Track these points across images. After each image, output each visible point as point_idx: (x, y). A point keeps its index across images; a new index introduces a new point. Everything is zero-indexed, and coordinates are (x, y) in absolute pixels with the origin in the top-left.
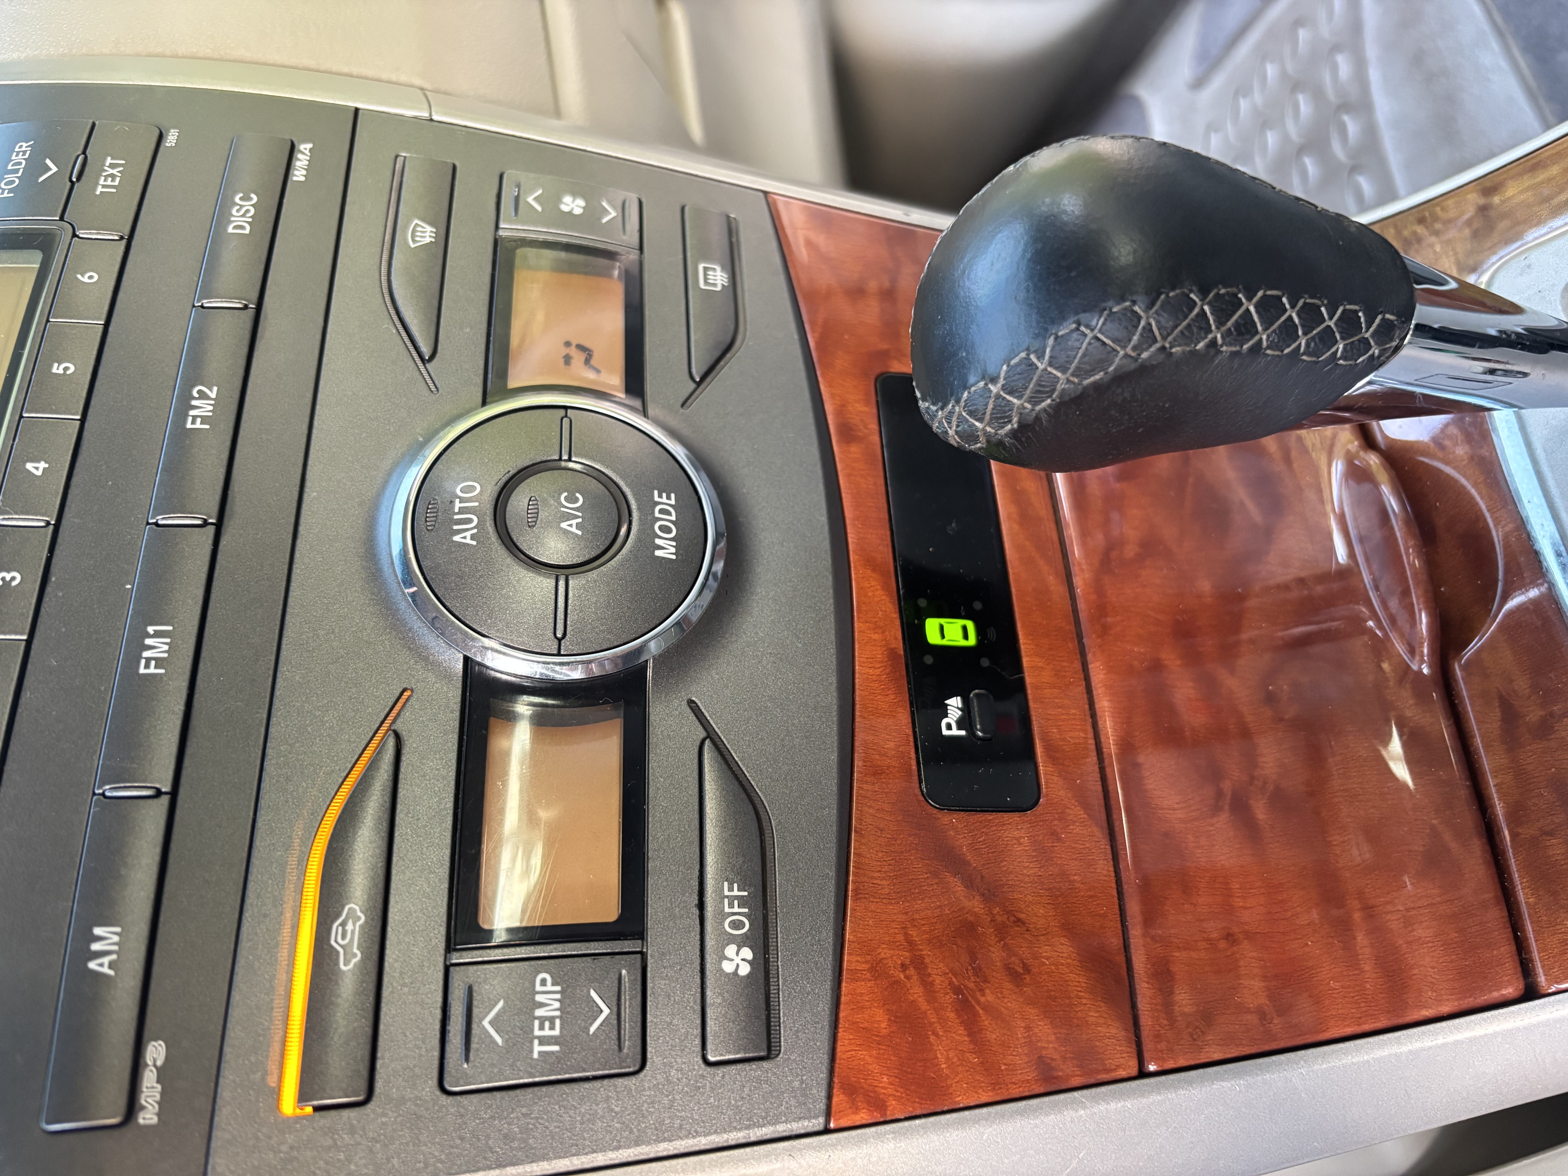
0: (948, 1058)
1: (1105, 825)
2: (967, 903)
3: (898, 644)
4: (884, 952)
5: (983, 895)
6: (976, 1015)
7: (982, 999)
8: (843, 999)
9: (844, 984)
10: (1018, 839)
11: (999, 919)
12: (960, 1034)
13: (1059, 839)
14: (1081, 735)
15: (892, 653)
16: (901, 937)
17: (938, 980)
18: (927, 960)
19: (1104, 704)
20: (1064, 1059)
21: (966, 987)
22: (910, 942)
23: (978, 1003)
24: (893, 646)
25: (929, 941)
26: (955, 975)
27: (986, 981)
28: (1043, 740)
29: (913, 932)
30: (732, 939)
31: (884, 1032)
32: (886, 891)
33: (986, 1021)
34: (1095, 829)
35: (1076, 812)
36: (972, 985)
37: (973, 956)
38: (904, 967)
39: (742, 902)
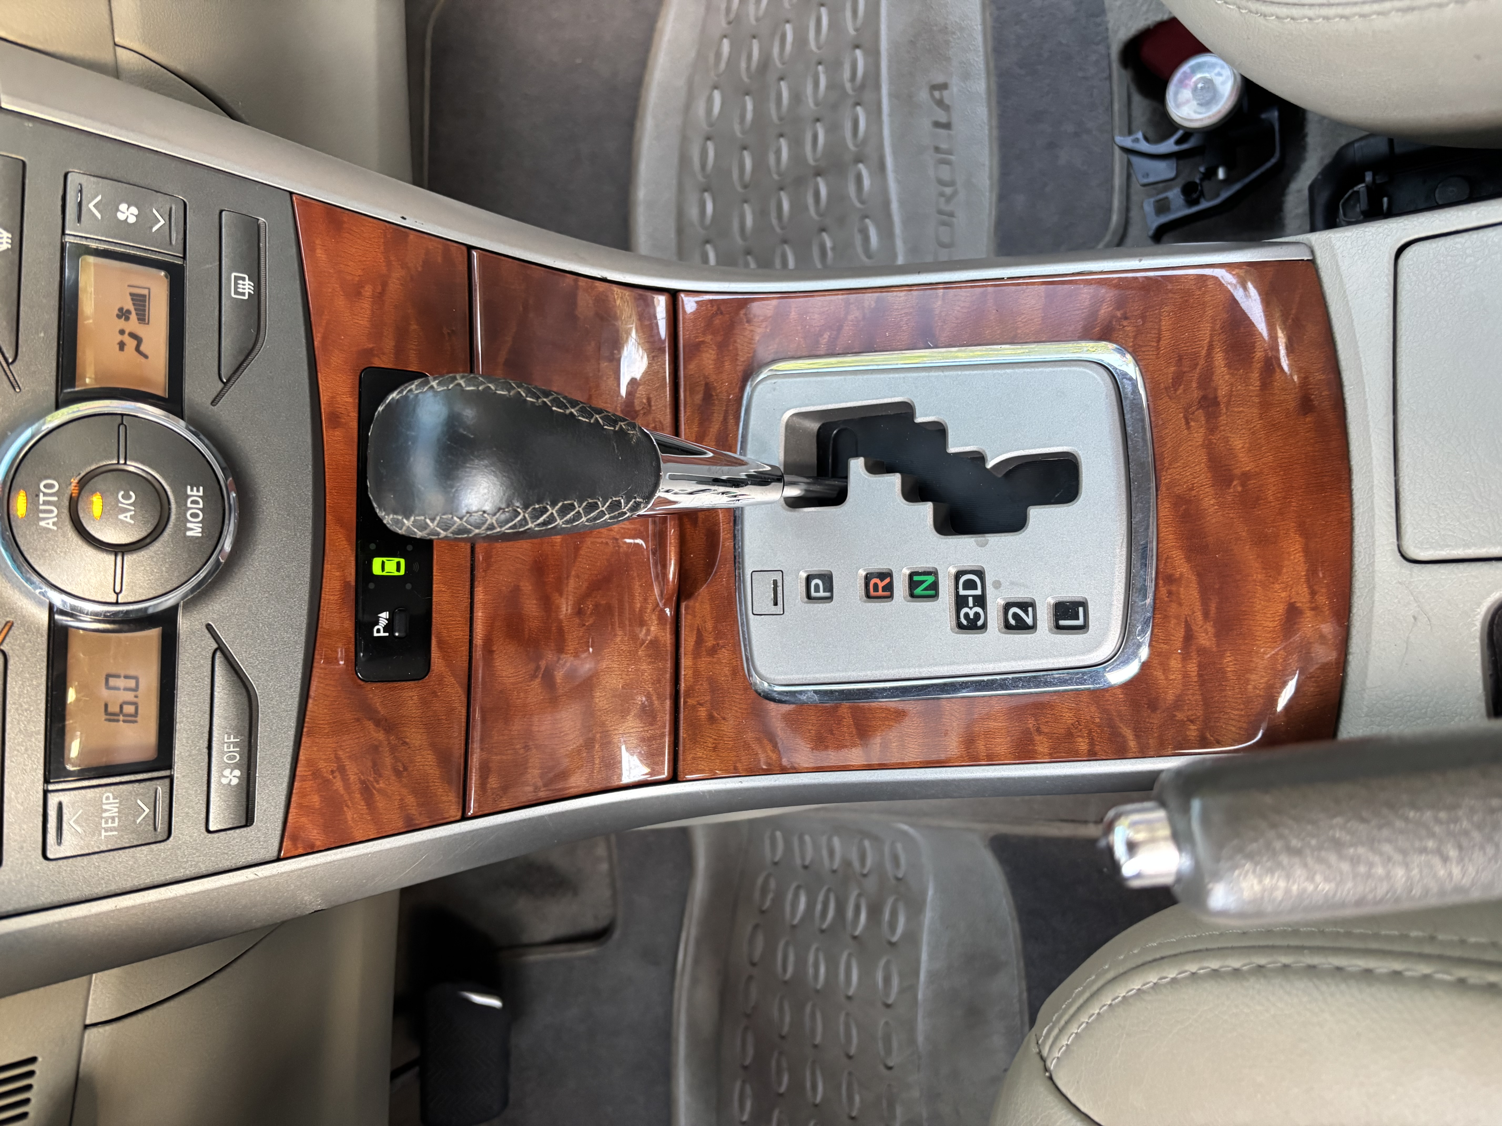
0: (353, 818)
1: (466, 686)
2: (375, 735)
3: (352, 579)
4: (322, 764)
5: (385, 730)
6: (372, 794)
7: (377, 786)
8: (294, 791)
9: (296, 783)
10: (411, 697)
11: (393, 742)
12: (362, 806)
13: (437, 696)
14: (461, 634)
15: (346, 584)
16: (332, 756)
17: (352, 778)
18: (347, 767)
19: (479, 614)
20: (420, 814)
21: (368, 780)
22: (338, 759)
23: (374, 788)
24: (348, 580)
25: (350, 757)
26: (363, 774)
27: (380, 776)
28: (437, 637)
29: (340, 753)
30: (228, 766)
31: (317, 807)
32: (326, 731)
33: (378, 797)
34: (459, 689)
35: (450, 680)
36: (372, 779)
37: (375, 764)
38: (332, 772)
39: (236, 745)
